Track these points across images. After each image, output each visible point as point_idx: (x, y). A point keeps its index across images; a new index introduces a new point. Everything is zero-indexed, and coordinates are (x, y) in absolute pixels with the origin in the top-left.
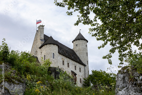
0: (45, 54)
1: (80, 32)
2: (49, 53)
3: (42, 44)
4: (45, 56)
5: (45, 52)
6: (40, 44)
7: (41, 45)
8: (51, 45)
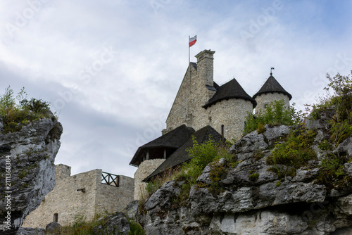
0: (224, 123)
1: (271, 74)
2: (236, 120)
3: (210, 96)
4: (225, 127)
5: (223, 118)
6: (204, 98)
7: (208, 99)
8: (239, 101)
